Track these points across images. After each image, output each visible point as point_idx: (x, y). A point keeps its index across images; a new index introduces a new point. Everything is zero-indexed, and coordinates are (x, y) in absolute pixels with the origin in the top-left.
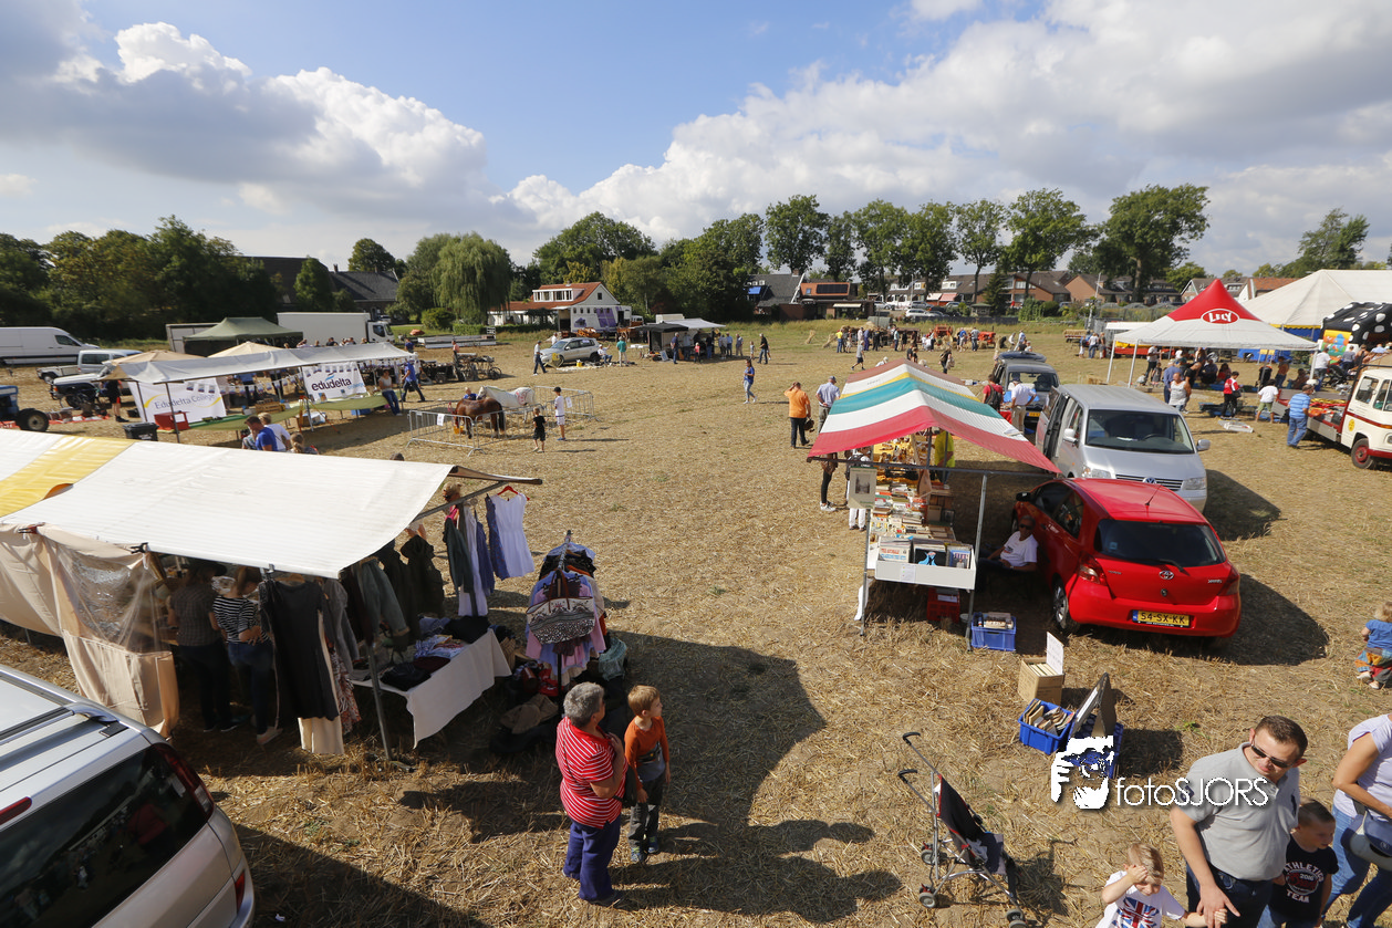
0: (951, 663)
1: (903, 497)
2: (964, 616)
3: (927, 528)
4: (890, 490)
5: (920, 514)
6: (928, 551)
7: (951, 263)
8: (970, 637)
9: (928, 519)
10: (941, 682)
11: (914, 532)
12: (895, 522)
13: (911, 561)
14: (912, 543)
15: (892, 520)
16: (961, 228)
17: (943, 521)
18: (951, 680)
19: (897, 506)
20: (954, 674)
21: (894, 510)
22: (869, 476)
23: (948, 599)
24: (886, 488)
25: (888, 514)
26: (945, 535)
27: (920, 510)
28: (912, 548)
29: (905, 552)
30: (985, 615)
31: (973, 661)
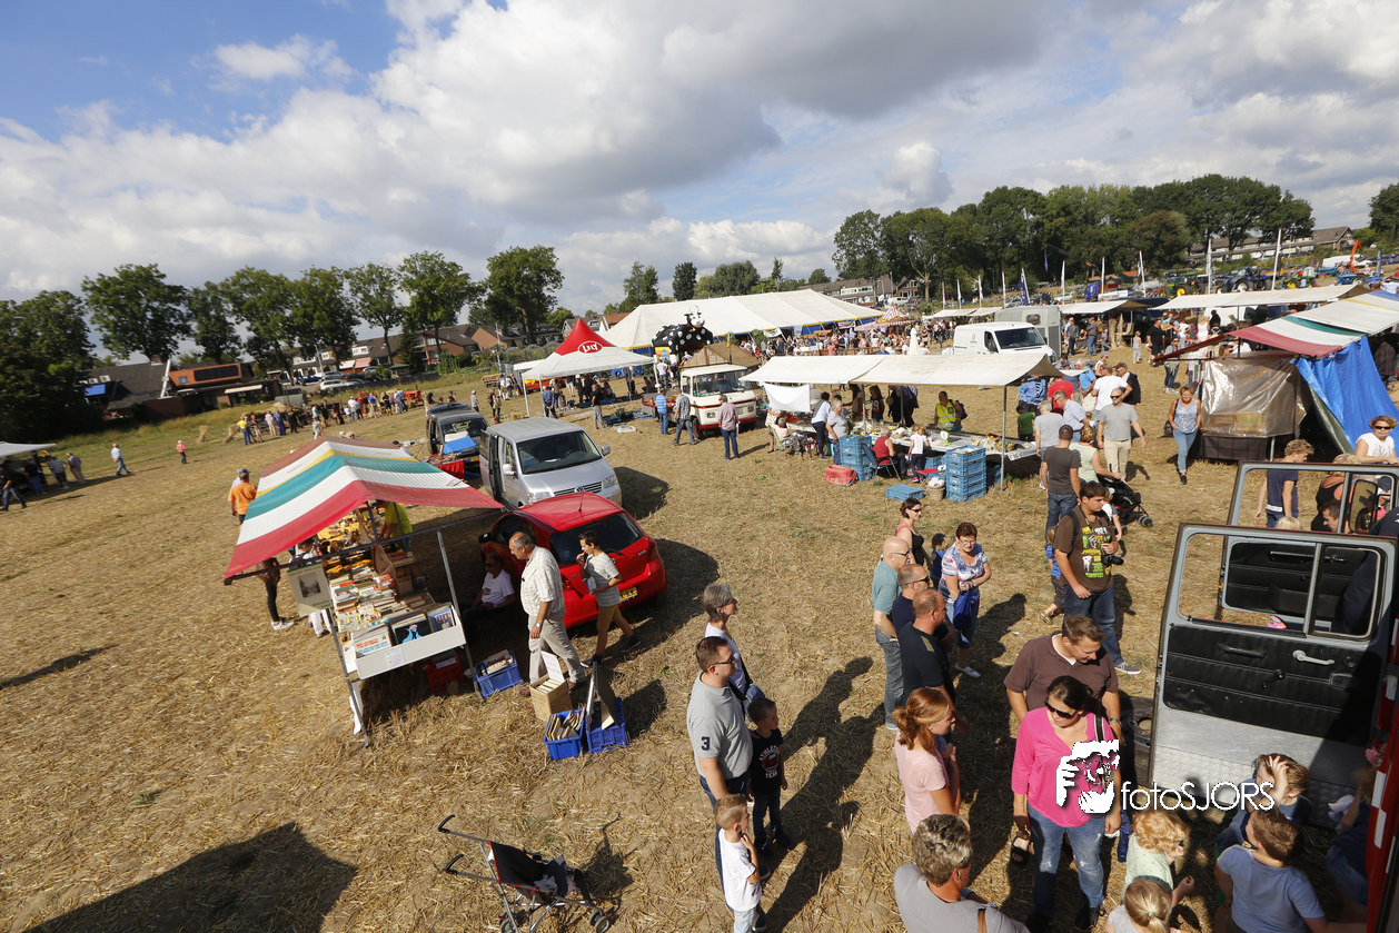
0: (470, 724)
1: (368, 581)
2: (468, 673)
3: (403, 602)
4: (351, 578)
5: (390, 591)
6: (408, 627)
7: (355, 329)
8: (480, 689)
9: (401, 592)
10: (467, 748)
11: (390, 612)
12: (367, 610)
13: (394, 644)
14: (389, 625)
15: (362, 610)
16: (355, 293)
17: (417, 589)
18: (475, 740)
19: (363, 592)
20: (476, 732)
21: (362, 598)
22: (314, 573)
23: (446, 663)
24: (346, 577)
25: (356, 605)
26: (423, 602)
27: (390, 587)
28: (390, 630)
29: (384, 638)
30: (486, 662)
31: (489, 712)
